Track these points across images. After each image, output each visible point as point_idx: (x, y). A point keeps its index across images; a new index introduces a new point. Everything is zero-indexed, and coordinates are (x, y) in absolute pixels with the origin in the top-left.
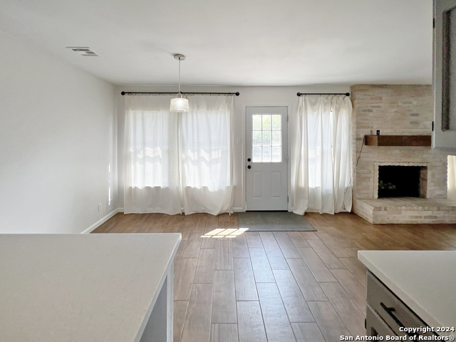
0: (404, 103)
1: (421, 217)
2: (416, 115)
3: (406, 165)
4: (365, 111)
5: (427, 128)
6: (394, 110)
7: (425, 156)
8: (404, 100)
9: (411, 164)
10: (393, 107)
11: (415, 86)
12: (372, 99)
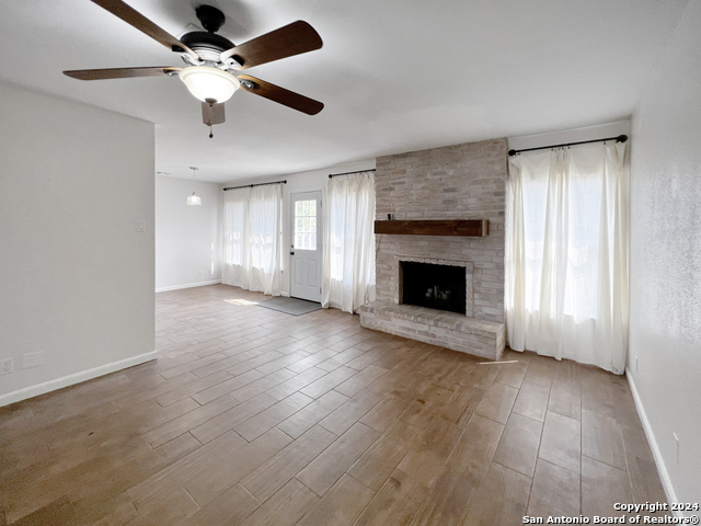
0: (435, 174)
1: (414, 331)
2: (453, 190)
3: (434, 262)
4: (385, 190)
5: (469, 209)
6: (420, 186)
7: (465, 252)
8: (434, 171)
9: (441, 263)
10: (419, 182)
11: (449, 148)
12: (393, 173)
